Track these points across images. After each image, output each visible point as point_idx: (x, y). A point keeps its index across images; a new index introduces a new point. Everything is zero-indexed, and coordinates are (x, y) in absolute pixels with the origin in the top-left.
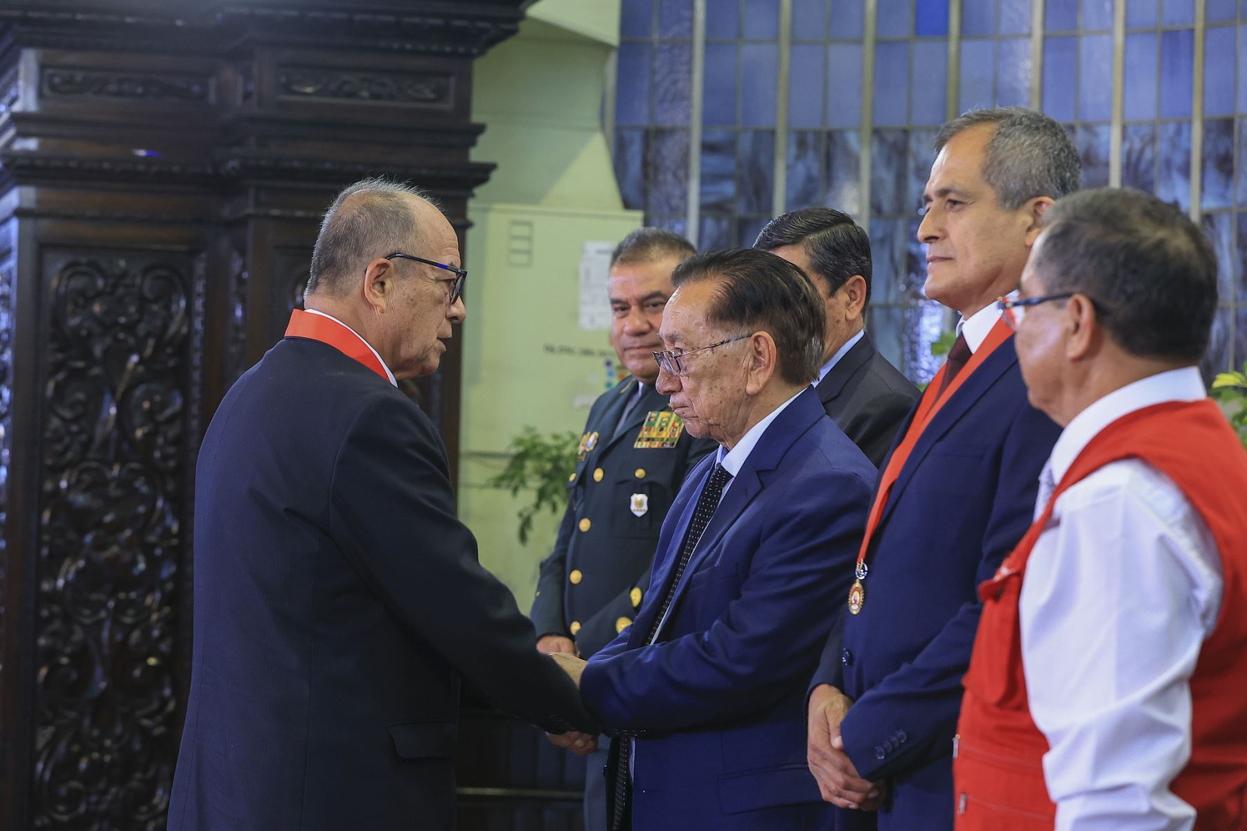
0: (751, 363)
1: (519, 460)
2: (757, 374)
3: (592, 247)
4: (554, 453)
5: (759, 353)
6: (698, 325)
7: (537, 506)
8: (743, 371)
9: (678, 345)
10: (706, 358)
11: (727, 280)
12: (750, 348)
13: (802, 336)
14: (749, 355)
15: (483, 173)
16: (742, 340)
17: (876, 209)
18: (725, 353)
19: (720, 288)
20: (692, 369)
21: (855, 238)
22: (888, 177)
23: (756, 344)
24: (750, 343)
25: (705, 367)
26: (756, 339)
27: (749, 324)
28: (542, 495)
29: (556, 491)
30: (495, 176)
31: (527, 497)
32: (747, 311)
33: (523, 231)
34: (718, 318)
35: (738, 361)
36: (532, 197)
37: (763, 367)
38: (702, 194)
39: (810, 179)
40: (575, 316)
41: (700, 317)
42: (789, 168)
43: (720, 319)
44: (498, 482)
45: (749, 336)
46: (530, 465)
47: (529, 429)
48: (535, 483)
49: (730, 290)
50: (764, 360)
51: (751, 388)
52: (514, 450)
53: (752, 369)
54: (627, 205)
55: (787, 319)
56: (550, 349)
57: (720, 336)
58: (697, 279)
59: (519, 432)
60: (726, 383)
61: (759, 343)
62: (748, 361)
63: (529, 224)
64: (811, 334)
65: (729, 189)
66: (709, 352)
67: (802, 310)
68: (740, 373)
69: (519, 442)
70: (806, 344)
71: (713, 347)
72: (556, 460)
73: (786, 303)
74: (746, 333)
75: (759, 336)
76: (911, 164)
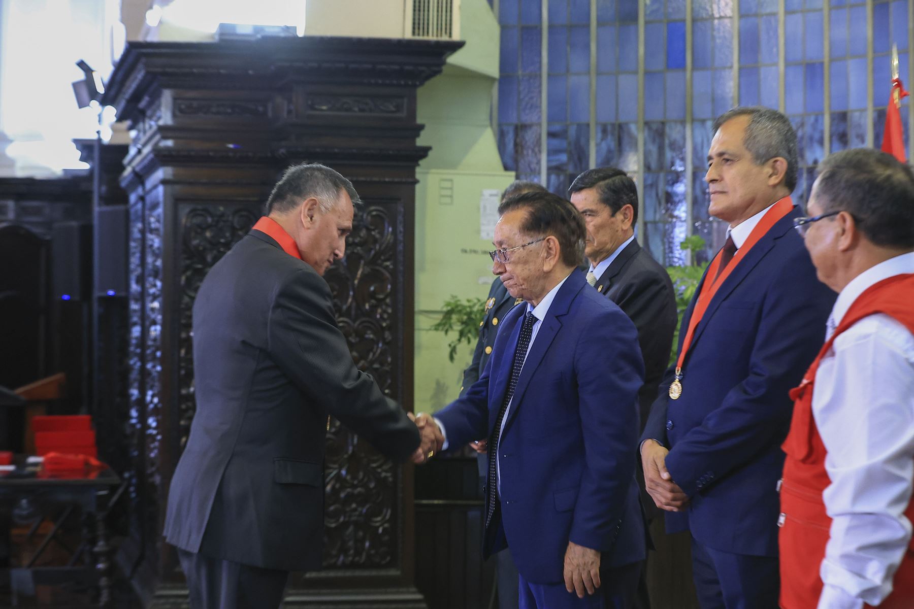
0: (545, 255)
1: (448, 314)
2: (549, 260)
3: (487, 192)
4: (468, 309)
5: (550, 249)
6: (515, 234)
7: (459, 340)
8: (541, 259)
9: (503, 246)
10: (519, 252)
11: (530, 209)
12: (544, 246)
13: (573, 239)
14: (544, 250)
15: (424, 152)
16: (540, 242)
17: (647, 168)
18: (530, 249)
19: (527, 214)
20: (512, 259)
21: (626, 184)
22: (654, 149)
23: (548, 244)
24: (544, 243)
25: (519, 258)
26: (548, 241)
27: (543, 232)
28: (462, 334)
29: (470, 331)
30: (430, 153)
31: (454, 335)
32: (542, 225)
33: (448, 184)
34: (526, 230)
35: (538, 254)
36: (452, 165)
37: (552, 256)
38: (549, 161)
39: (609, 151)
40: (478, 232)
41: (516, 230)
42: (597, 145)
43: (528, 230)
44: (437, 327)
45: (544, 239)
46: (454, 317)
47: (453, 297)
48: (458, 327)
49: (532, 214)
50: (553, 252)
51: (546, 268)
52: (445, 309)
53: (546, 258)
54: (506, 168)
55: (565, 230)
56: (465, 251)
57: (529, 240)
58: (513, 210)
59: (448, 298)
60: (532, 267)
61: (550, 243)
62: (544, 254)
63: (451, 180)
64: (579, 237)
65: (564, 158)
66: (521, 249)
67: (573, 224)
68: (540, 260)
69: (448, 304)
70: (576, 243)
71: (523, 246)
72: (469, 314)
73: (563, 220)
74: (542, 237)
75: (549, 239)
76: (667, 142)
